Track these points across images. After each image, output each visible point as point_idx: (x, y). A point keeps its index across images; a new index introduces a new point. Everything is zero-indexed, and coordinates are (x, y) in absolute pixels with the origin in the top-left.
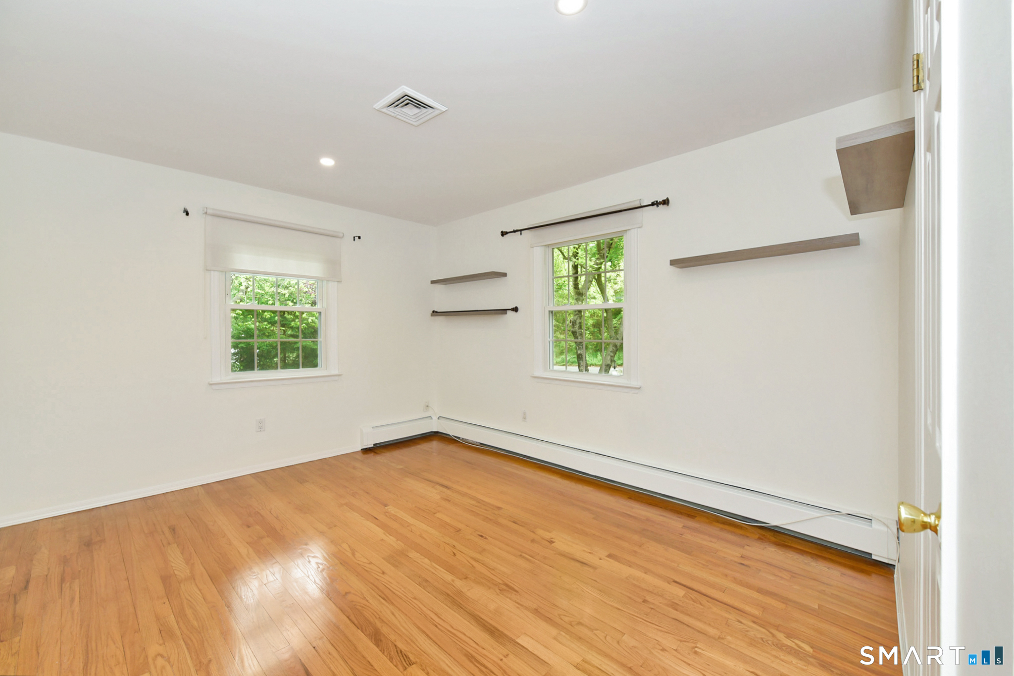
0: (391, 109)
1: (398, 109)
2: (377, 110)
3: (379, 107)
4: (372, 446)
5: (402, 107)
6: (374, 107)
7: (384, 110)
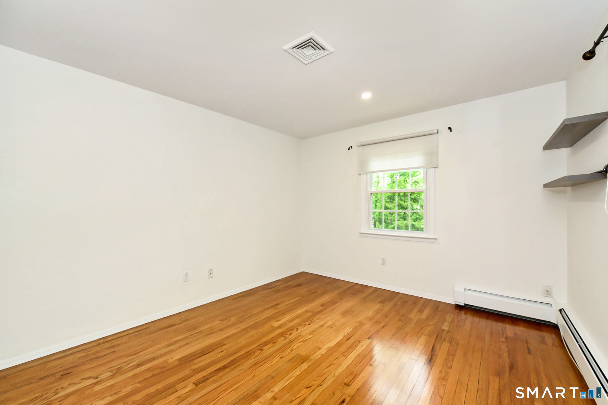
0: (295, 50)
1: (299, 50)
2: (285, 50)
3: (286, 48)
4: (464, 305)
5: (302, 49)
6: (283, 48)
7: (290, 51)
